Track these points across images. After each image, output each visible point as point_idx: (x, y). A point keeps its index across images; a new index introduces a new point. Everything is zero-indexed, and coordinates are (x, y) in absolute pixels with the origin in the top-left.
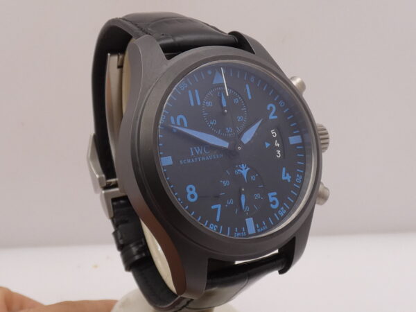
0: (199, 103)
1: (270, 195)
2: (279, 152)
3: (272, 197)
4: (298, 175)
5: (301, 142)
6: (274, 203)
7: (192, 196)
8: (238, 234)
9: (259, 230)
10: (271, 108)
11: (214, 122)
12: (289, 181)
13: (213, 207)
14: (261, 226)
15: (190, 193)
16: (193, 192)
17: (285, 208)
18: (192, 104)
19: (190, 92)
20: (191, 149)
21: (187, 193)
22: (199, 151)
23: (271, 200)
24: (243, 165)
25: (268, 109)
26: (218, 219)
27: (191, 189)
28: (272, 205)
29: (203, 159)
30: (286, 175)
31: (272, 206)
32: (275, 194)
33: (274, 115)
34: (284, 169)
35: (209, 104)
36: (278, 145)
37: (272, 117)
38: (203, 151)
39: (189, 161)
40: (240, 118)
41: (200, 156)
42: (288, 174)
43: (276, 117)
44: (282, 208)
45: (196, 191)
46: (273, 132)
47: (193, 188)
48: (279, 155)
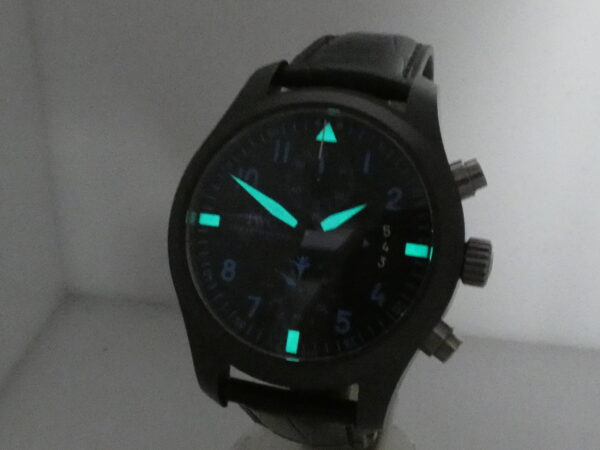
0: (285, 160)
1: (341, 313)
2: (383, 259)
3: (342, 316)
6: (342, 325)
7: (228, 274)
10: (395, 194)
12: (381, 304)
13: (250, 297)
15: (227, 269)
16: (232, 269)
17: (357, 339)
18: (275, 159)
19: (278, 142)
21: (223, 268)
23: (340, 319)
24: (302, 257)
25: (390, 192)
26: (251, 315)
27: (230, 265)
30: (378, 295)
31: (337, 328)
32: (348, 314)
33: (395, 205)
34: (378, 286)
36: (387, 249)
37: (390, 206)
42: (382, 295)
43: (398, 208)
44: (353, 338)
45: (236, 270)
46: (385, 228)
47: (234, 264)
48: (381, 263)
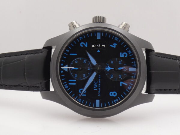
0: (75, 81)
1: (121, 56)
2: (103, 46)
3: (122, 55)
4: (115, 39)
5: (100, 33)
6: (125, 55)
7: (115, 94)
8: (135, 76)
9: (135, 66)
11: (84, 75)
12: (117, 44)
13: (121, 85)
14: (133, 64)
15: (113, 95)
16: (113, 93)
17: (128, 50)
18: (75, 84)
19: (70, 84)
22: (96, 86)
23: (123, 56)
24: (106, 68)
25: (82, 46)
26: (127, 85)
27: (111, 94)
29: (99, 85)
30: (114, 46)
31: (126, 56)
32: (121, 53)
33: (86, 44)
34: (111, 46)
35: (76, 76)
36: (99, 45)
37: (86, 46)
38: (96, 84)
39: (99, 92)
40: (85, 62)
41: (98, 86)
42: (114, 44)
43: (87, 43)
44: (128, 51)
45: (113, 92)
46: (93, 46)
47: (111, 93)
48: (104, 46)
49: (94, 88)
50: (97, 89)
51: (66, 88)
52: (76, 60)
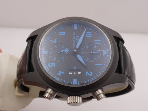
0: (95, 43)
1: (54, 64)
2: (71, 73)
4: (59, 79)
7: (61, 33)
10: (91, 74)
11: (87, 47)
12: (58, 74)
13: (55, 40)
18: (95, 41)
19: (100, 41)
20: (78, 37)
21: (63, 32)
23: (52, 64)
24: (68, 51)
25: (91, 72)
26: (50, 41)
27: (64, 33)
28: (50, 63)
30: (60, 73)
32: (54, 66)
34: (63, 73)
35: (95, 47)
36: (74, 74)
37: (87, 73)
39: (74, 35)
40: (88, 59)
41: (75, 39)
42: (61, 74)
43: (86, 75)
44: (47, 68)
45: (63, 35)
46: (80, 73)
48: (70, 73)
49: (78, 38)
50: (76, 37)
51: (102, 38)
52: (95, 60)
